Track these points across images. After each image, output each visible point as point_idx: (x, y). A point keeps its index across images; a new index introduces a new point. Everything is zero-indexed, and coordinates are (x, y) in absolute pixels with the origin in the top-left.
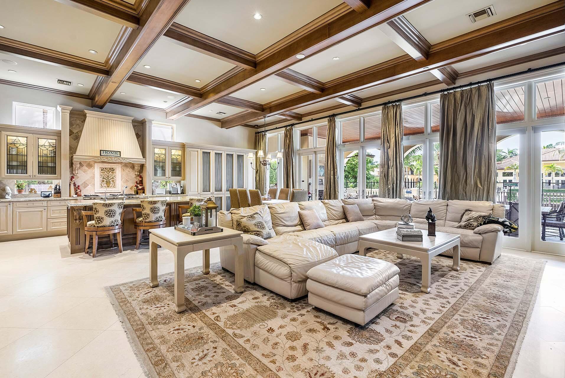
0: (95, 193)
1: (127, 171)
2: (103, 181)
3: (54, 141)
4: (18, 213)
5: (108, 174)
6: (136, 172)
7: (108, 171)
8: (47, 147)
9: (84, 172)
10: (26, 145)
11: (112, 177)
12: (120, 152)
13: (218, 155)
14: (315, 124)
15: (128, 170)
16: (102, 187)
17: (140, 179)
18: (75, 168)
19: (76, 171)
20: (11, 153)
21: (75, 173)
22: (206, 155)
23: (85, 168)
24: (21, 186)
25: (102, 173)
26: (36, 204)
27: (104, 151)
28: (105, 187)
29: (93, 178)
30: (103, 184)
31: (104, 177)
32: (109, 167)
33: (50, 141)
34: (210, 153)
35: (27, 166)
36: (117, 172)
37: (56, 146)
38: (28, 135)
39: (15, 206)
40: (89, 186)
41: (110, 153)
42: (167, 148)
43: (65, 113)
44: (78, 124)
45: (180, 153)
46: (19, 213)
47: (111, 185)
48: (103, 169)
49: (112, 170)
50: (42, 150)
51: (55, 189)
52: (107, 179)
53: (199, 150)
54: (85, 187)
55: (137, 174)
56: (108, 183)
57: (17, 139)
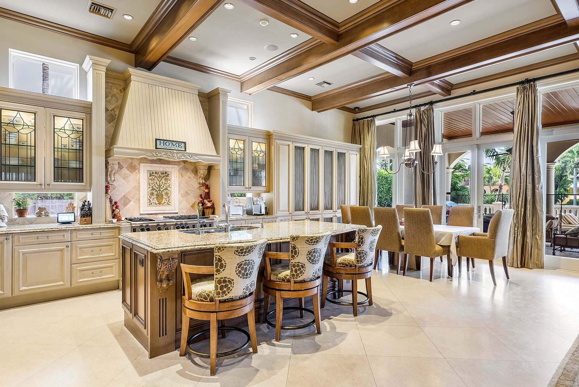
0: (141, 214)
1: (187, 178)
2: (152, 194)
3: (80, 122)
4: (21, 255)
5: (160, 182)
6: (201, 179)
7: (160, 177)
8: (69, 133)
9: (124, 178)
10: (34, 128)
11: (165, 187)
12: (185, 143)
13: (315, 152)
14: (478, 99)
15: (189, 175)
16: (150, 204)
17: (207, 191)
18: (112, 171)
19: (112, 176)
20: (7, 142)
21: (111, 180)
22: (300, 150)
23: (125, 171)
24: (22, 203)
25: (151, 179)
26: (54, 237)
27: (162, 142)
28: (156, 204)
29: (138, 188)
30: (151, 200)
31: (154, 187)
32: (161, 170)
33: (74, 121)
34: (304, 148)
35: (35, 166)
36: (173, 179)
37: (83, 131)
38: (38, 109)
39: (16, 243)
40: (132, 203)
41: (171, 144)
42: (247, 138)
43: (98, 72)
44: (114, 95)
45: (263, 147)
46: (23, 254)
47: (164, 200)
48: (153, 173)
49: (166, 175)
50: (60, 138)
51: (82, 209)
52: (157, 190)
53: (290, 143)
54: (125, 205)
55: (201, 182)
56: (159, 197)
57: (18, 115)
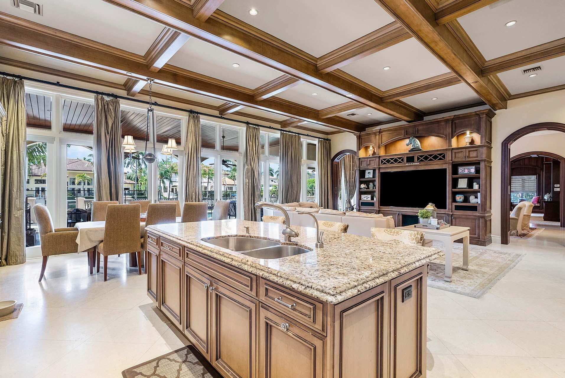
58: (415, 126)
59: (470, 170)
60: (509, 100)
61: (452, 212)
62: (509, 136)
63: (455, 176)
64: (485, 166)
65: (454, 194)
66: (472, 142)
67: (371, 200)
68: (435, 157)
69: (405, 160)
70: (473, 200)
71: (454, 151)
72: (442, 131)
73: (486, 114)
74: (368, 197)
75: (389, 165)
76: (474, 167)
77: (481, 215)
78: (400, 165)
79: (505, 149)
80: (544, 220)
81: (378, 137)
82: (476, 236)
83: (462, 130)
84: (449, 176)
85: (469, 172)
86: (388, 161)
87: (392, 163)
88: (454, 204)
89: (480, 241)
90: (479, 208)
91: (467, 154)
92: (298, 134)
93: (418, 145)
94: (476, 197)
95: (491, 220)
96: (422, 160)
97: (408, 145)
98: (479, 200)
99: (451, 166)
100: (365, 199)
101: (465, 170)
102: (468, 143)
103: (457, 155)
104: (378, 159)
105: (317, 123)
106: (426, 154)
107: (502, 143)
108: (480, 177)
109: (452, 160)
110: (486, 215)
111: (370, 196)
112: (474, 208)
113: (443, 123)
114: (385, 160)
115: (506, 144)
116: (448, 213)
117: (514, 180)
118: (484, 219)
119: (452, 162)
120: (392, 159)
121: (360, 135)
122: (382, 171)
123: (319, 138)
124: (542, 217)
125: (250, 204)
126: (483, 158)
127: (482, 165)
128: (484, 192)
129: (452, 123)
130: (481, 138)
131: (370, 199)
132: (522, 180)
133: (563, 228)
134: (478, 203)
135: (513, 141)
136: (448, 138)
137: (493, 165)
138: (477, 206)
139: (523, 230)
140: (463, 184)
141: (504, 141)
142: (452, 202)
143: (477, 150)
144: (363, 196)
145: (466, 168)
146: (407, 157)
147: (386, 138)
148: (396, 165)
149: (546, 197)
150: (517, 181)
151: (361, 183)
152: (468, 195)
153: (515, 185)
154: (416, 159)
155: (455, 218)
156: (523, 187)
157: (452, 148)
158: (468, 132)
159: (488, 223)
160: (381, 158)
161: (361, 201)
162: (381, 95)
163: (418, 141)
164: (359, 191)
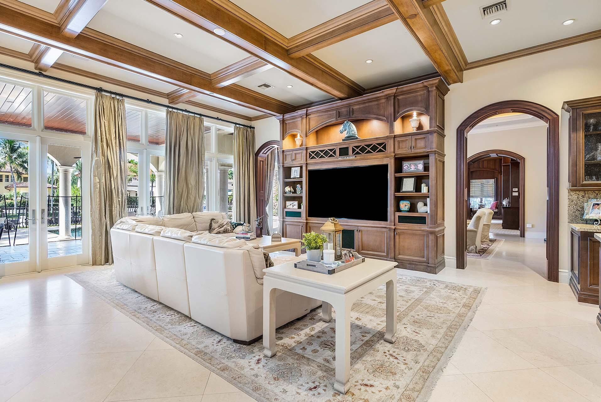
58: (349, 105)
59: (417, 167)
60: (466, 70)
61: (394, 225)
62: (465, 120)
63: (398, 175)
64: (436, 159)
65: (398, 200)
66: (420, 127)
67: (298, 208)
68: (374, 148)
69: (338, 152)
70: (421, 208)
71: (397, 139)
72: (382, 112)
73: (437, 87)
74: (294, 204)
75: (318, 160)
76: (422, 162)
77: (431, 229)
78: (331, 159)
79: (461, 137)
80: (503, 228)
81: (304, 120)
82: (425, 259)
83: (406, 110)
84: (391, 175)
85: (415, 169)
86: (317, 154)
87: (322, 157)
88: (398, 214)
89: (429, 266)
90: (428, 220)
91: (413, 144)
92: (200, 115)
93: (353, 132)
94: (425, 205)
95: (444, 235)
96: (358, 153)
97: (341, 132)
98: (428, 209)
99: (393, 161)
100: (291, 207)
101: (411, 167)
102: (415, 129)
103: (401, 145)
104: (305, 152)
105: (211, 94)
106: (363, 144)
107: (457, 130)
108: (429, 175)
109: (394, 152)
110: (437, 229)
111: (296, 203)
112: (421, 220)
113: (383, 101)
114: (313, 152)
115: (462, 131)
116: (390, 226)
117: (474, 184)
118: (434, 235)
119: (395, 155)
120: (322, 151)
121: (283, 119)
122: (311, 168)
123: (236, 124)
124: (500, 224)
125: (104, 217)
126: (433, 148)
127: (432, 160)
128: (434, 198)
129: (394, 99)
130: (431, 119)
131: (296, 207)
132: (481, 184)
133: (522, 238)
134: (427, 212)
135: (470, 127)
136: (390, 121)
137: (446, 159)
138: (426, 217)
139: (482, 242)
140: (408, 185)
141: (460, 126)
142: (395, 212)
143: (425, 138)
144: (288, 203)
145: (413, 164)
146: (340, 148)
147: (315, 122)
148: (327, 159)
149: (505, 203)
150: (476, 184)
151: (286, 184)
152: (414, 201)
153: (475, 189)
154: (350, 151)
155: (399, 234)
156: (482, 191)
157: (395, 135)
158: (415, 113)
159: (440, 240)
160: (309, 151)
161: (286, 210)
162: (285, 45)
163: (353, 127)
164: (283, 196)
